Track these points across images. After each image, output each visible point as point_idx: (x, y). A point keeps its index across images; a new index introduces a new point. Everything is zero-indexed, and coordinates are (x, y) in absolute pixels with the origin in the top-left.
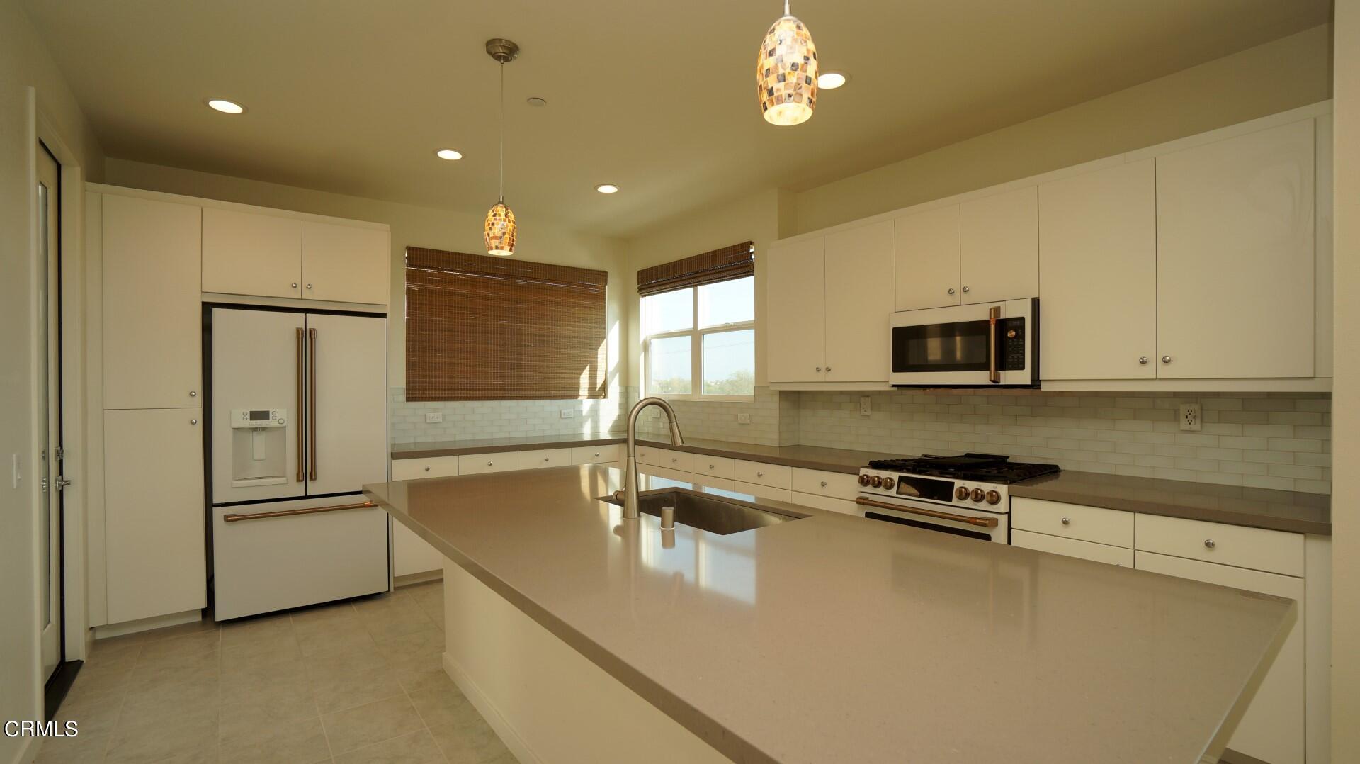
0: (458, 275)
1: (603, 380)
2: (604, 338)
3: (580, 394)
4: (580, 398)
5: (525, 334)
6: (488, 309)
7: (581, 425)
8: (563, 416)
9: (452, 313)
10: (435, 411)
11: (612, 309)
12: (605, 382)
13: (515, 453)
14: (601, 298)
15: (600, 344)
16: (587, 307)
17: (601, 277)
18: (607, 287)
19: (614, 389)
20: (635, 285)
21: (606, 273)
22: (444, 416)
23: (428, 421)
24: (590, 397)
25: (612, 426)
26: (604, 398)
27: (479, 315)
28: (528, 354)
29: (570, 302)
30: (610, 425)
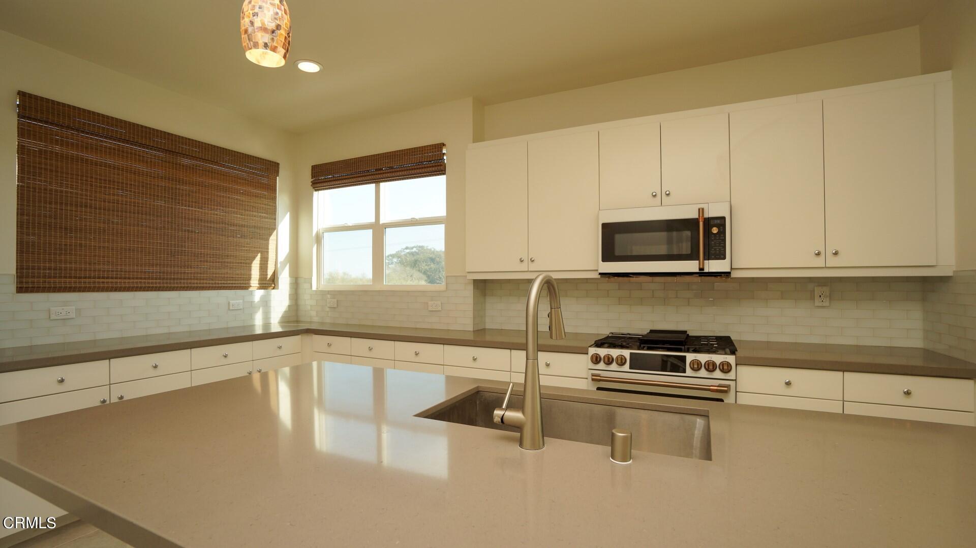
0: (101, 141)
1: (273, 271)
2: (274, 229)
3: (252, 285)
4: (251, 289)
5: (189, 219)
6: (143, 186)
7: (251, 317)
8: (231, 308)
9: (91, 185)
10: (65, 304)
11: (283, 201)
12: (274, 272)
13: (186, 352)
14: (272, 189)
15: (270, 235)
16: (258, 196)
17: (272, 168)
18: (278, 177)
19: (284, 279)
20: (307, 178)
21: (276, 165)
22: (78, 311)
23: (53, 317)
24: (260, 288)
25: (283, 317)
26: (273, 289)
27: (131, 191)
28: (192, 240)
29: (240, 190)
30: (280, 316)
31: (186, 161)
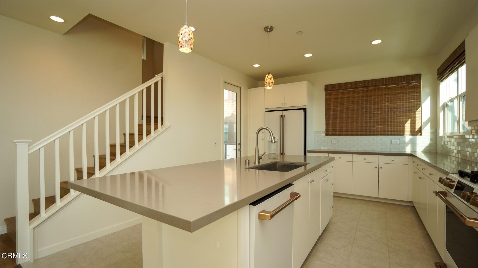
0: (344, 91)
1: (420, 126)
2: (420, 107)
3: (405, 133)
5: (373, 109)
6: (356, 101)
7: (404, 147)
8: (392, 143)
9: (341, 105)
10: (335, 139)
11: (425, 91)
14: (418, 87)
15: (417, 109)
16: (408, 93)
17: (417, 77)
18: (421, 81)
19: (427, 131)
20: (436, 76)
21: (419, 75)
22: (338, 141)
23: (332, 142)
24: (411, 135)
26: (421, 135)
27: (352, 104)
28: (375, 117)
29: (398, 92)
30: (424, 148)
31: (371, 88)
